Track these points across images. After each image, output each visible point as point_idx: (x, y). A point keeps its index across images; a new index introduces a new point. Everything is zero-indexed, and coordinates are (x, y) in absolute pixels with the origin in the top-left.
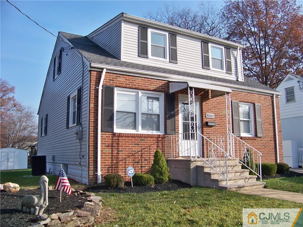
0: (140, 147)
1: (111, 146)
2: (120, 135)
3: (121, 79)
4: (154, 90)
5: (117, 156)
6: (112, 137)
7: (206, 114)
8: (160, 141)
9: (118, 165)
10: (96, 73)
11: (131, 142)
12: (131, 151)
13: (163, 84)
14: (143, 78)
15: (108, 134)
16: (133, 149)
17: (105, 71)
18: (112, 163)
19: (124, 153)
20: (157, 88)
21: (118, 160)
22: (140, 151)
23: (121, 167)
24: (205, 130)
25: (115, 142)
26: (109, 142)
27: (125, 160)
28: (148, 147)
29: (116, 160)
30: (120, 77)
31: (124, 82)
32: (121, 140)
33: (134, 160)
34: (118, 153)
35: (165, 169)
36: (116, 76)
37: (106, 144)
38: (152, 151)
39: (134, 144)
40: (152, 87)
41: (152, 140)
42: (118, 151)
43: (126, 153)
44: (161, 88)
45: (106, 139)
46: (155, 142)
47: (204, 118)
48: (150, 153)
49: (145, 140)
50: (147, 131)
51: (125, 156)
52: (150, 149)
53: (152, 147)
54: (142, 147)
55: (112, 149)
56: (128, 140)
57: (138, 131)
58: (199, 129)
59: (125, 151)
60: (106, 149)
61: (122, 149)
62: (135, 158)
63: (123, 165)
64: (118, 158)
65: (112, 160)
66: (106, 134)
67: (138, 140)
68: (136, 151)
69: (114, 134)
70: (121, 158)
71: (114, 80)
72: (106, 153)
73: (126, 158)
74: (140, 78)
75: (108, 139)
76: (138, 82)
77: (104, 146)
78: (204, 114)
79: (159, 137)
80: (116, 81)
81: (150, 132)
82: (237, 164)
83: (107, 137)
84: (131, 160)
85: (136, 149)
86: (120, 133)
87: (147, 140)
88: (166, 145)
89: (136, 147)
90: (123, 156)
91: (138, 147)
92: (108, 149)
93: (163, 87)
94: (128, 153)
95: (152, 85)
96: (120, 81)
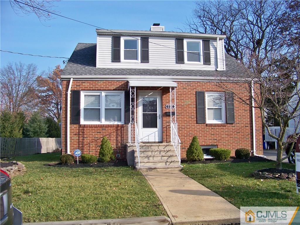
0: (101, 134)
1: (78, 134)
2: (84, 126)
3: (86, 84)
4: (114, 90)
5: (82, 141)
6: (79, 128)
7: (166, 106)
8: (119, 129)
9: (84, 148)
10: (66, 82)
11: (94, 131)
12: (94, 138)
13: (123, 84)
14: (105, 81)
15: (76, 126)
16: (95, 136)
17: (72, 80)
18: (79, 146)
19: (89, 139)
20: (117, 88)
21: (84, 145)
22: (101, 138)
23: (86, 150)
24: (164, 119)
25: (81, 131)
26: (77, 131)
27: (89, 145)
28: (108, 134)
29: (82, 145)
30: (85, 83)
31: (89, 86)
32: (86, 129)
33: (96, 145)
34: (83, 140)
35: (107, 152)
36: (81, 82)
37: (74, 133)
38: (112, 138)
39: (97, 133)
40: (113, 88)
41: (112, 129)
42: (84, 138)
43: (90, 139)
44: (121, 88)
45: (74, 129)
46: (115, 130)
47: (164, 109)
48: (110, 139)
49: (106, 129)
50: (109, 122)
51: (89, 141)
52: (110, 136)
53: (112, 134)
54: (103, 134)
55: (79, 136)
56: (91, 129)
57: (102, 123)
58: (160, 119)
59: (89, 138)
60: (74, 136)
61: (86, 136)
62: (97, 143)
63: (87, 148)
64: (83, 143)
65: (79, 145)
66: (74, 126)
67: (100, 129)
68: (98, 138)
69: (80, 126)
70: (86, 143)
71: (80, 86)
72: (74, 139)
73: (90, 143)
74: (102, 82)
75: (76, 129)
76: (100, 85)
77: (73, 134)
78: (164, 106)
79: (119, 127)
80: (82, 86)
81: (112, 123)
82: (171, 150)
83: (75, 128)
84: (94, 144)
85: (98, 136)
86: (84, 125)
87: (107, 129)
88: (125, 133)
89: (98, 134)
90: (88, 141)
91: (100, 134)
92: (76, 136)
93: (123, 86)
94: (92, 139)
95: (112, 86)
96: (85, 86)
